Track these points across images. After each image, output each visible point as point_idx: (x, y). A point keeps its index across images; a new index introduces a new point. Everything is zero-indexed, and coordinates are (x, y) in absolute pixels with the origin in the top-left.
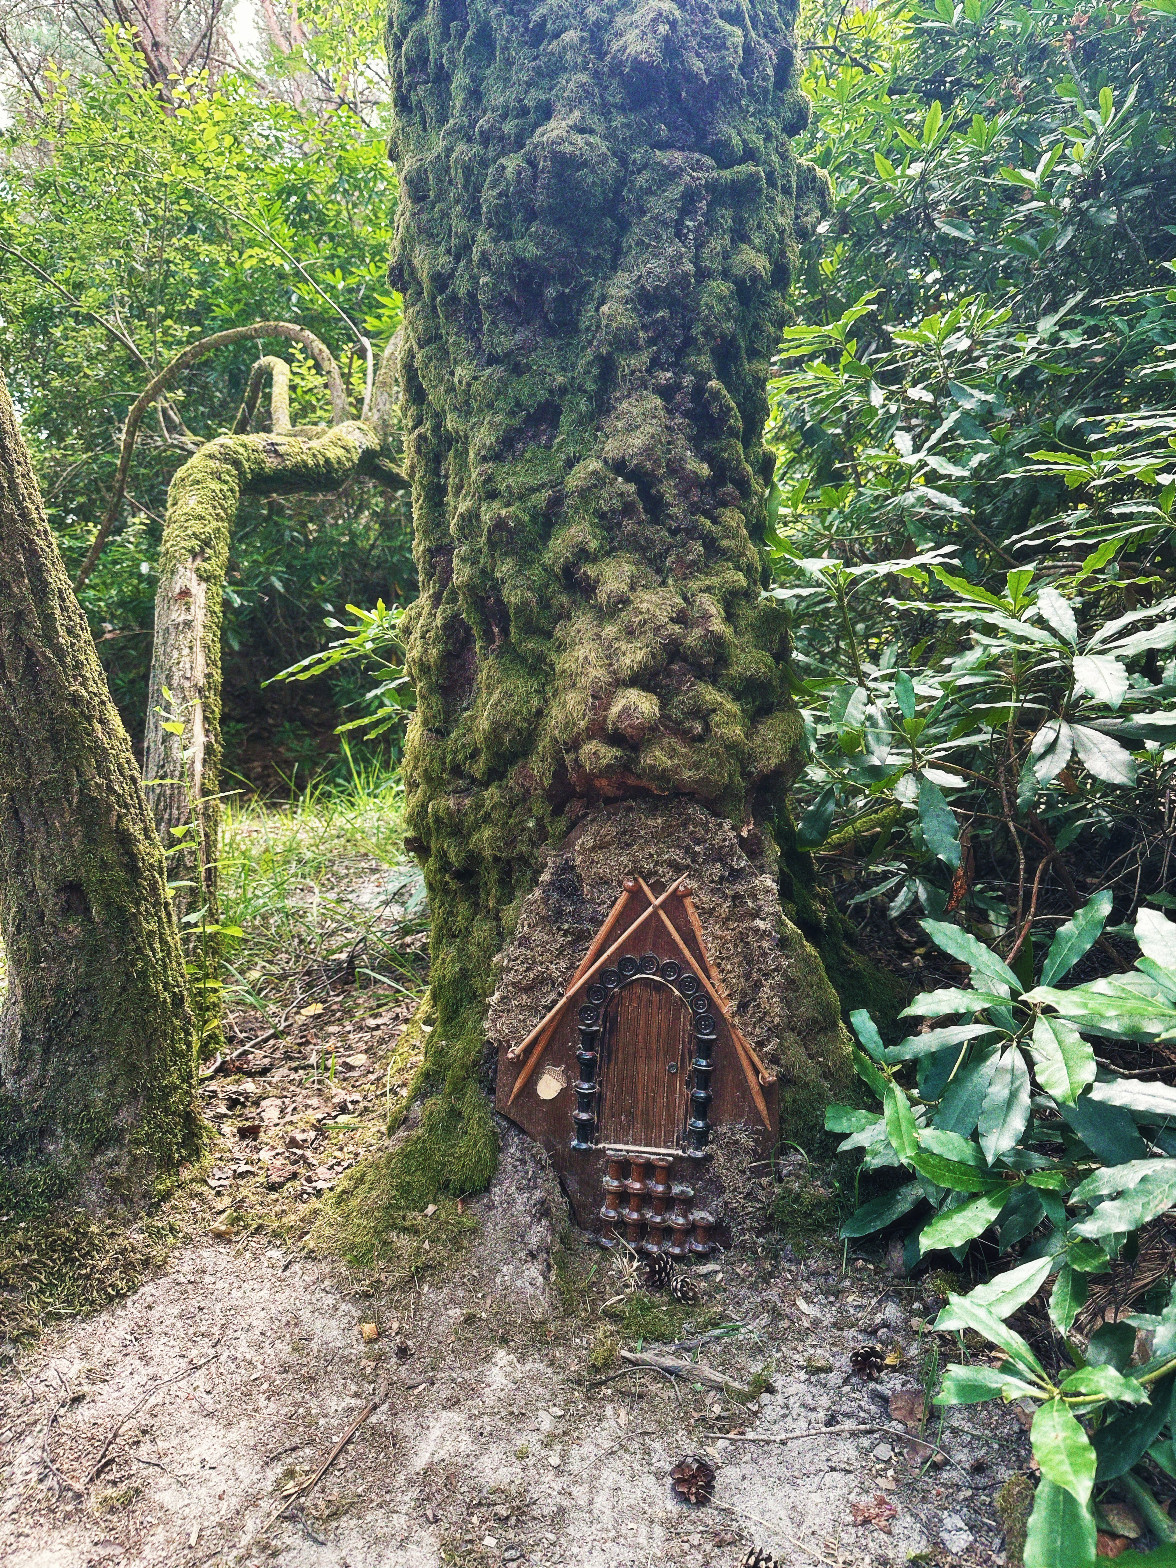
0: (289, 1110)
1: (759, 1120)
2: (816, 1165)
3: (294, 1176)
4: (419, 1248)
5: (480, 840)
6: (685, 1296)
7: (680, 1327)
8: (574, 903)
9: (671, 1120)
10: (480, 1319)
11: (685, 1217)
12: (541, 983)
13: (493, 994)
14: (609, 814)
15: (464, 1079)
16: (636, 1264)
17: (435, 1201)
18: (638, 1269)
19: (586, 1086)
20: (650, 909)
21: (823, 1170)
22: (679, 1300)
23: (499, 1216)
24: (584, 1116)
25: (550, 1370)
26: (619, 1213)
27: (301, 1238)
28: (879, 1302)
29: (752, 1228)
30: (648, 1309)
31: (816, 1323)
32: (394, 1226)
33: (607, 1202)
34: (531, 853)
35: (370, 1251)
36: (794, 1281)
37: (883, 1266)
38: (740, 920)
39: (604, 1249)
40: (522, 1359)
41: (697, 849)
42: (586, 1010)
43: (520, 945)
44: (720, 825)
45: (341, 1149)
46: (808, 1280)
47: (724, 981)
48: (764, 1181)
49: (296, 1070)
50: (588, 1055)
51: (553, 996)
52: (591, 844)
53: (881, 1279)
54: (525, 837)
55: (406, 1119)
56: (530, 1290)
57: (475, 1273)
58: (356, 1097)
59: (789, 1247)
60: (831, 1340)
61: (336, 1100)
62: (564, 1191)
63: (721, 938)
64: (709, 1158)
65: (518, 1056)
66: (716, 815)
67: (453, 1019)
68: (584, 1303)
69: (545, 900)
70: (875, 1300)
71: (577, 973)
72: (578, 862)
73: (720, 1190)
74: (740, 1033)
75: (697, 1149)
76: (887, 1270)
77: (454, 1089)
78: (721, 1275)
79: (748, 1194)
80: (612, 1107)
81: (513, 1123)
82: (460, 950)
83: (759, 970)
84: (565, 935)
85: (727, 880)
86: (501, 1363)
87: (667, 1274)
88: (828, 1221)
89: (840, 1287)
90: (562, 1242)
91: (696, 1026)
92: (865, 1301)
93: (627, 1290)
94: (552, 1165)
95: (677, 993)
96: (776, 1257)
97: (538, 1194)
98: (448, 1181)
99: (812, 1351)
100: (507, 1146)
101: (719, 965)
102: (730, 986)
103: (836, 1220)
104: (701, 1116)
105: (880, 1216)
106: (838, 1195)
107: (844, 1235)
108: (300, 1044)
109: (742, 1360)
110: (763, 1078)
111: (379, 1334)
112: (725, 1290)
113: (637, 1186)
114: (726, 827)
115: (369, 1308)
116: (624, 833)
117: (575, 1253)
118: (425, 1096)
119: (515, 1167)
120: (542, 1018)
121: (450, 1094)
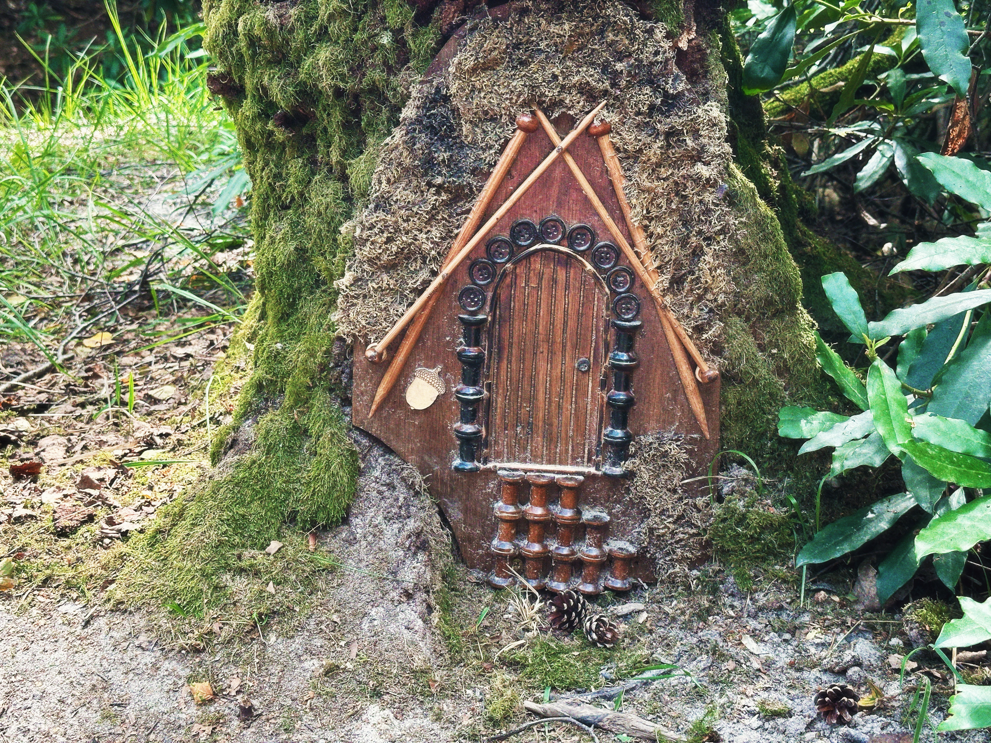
0: (78, 448)
1: (695, 426)
2: (766, 480)
3: (91, 518)
4: (261, 592)
5: (315, 66)
6: (602, 639)
7: (597, 673)
8: (449, 148)
9: (581, 429)
10: (345, 670)
11: (599, 546)
12: (408, 258)
13: (343, 275)
14: (495, 20)
15: (309, 388)
16: (538, 605)
17: (279, 536)
18: (540, 611)
19: (471, 390)
20: (554, 155)
21: (774, 486)
22: (594, 644)
23: (363, 551)
24: (469, 428)
25: (436, 726)
26: (516, 546)
27: (104, 588)
28: (848, 639)
29: (683, 559)
30: (556, 655)
31: (768, 664)
32: (227, 568)
33: (500, 532)
34: (388, 82)
35: (197, 598)
36: (738, 618)
37: (850, 597)
38: (676, 165)
39: (497, 589)
40: (400, 714)
41: (619, 66)
42: (466, 292)
43: (377, 208)
44: (650, 32)
45: (151, 488)
46: (755, 617)
47: (652, 249)
48: (700, 501)
49: (83, 405)
50: (473, 351)
51: (424, 275)
52: (470, 63)
53: (850, 613)
54: (378, 59)
55: (235, 442)
56: (407, 635)
57: (335, 617)
58: (164, 430)
59: (731, 579)
60: (788, 683)
61: (139, 434)
62: (445, 521)
63: (649, 191)
64: (630, 475)
65: (380, 355)
66: (644, 16)
67: (289, 316)
68: (476, 649)
69: (410, 144)
70: (842, 636)
71: (456, 244)
72: (453, 90)
73: (645, 513)
74: (672, 316)
75: (614, 464)
76: (856, 602)
77: (296, 402)
78: (644, 615)
79: (680, 517)
80: (504, 417)
81: (376, 440)
82: (294, 225)
83: (700, 233)
84: (438, 193)
85: (659, 110)
86: (373, 721)
87: (579, 614)
88: (780, 546)
89: (797, 622)
90: (444, 578)
91: (614, 310)
92: (829, 638)
93: (529, 634)
94: (430, 491)
95: (589, 267)
96: (714, 591)
97: (412, 525)
98: (294, 513)
99: (765, 695)
100: (370, 467)
101: (645, 228)
102: (659, 255)
103: (790, 545)
104: (621, 423)
105: (847, 538)
106: (794, 516)
107: (802, 561)
108: (86, 378)
109: (678, 707)
110: (701, 372)
111: (215, 694)
112: (651, 632)
113: (539, 511)
114: (659, 34)
115: (200, 665)
116: (517, 46)
117: (460, 593)
118: (258, 412)
119: (380, 493)
120: (410, 305)
121: (291, 408)
